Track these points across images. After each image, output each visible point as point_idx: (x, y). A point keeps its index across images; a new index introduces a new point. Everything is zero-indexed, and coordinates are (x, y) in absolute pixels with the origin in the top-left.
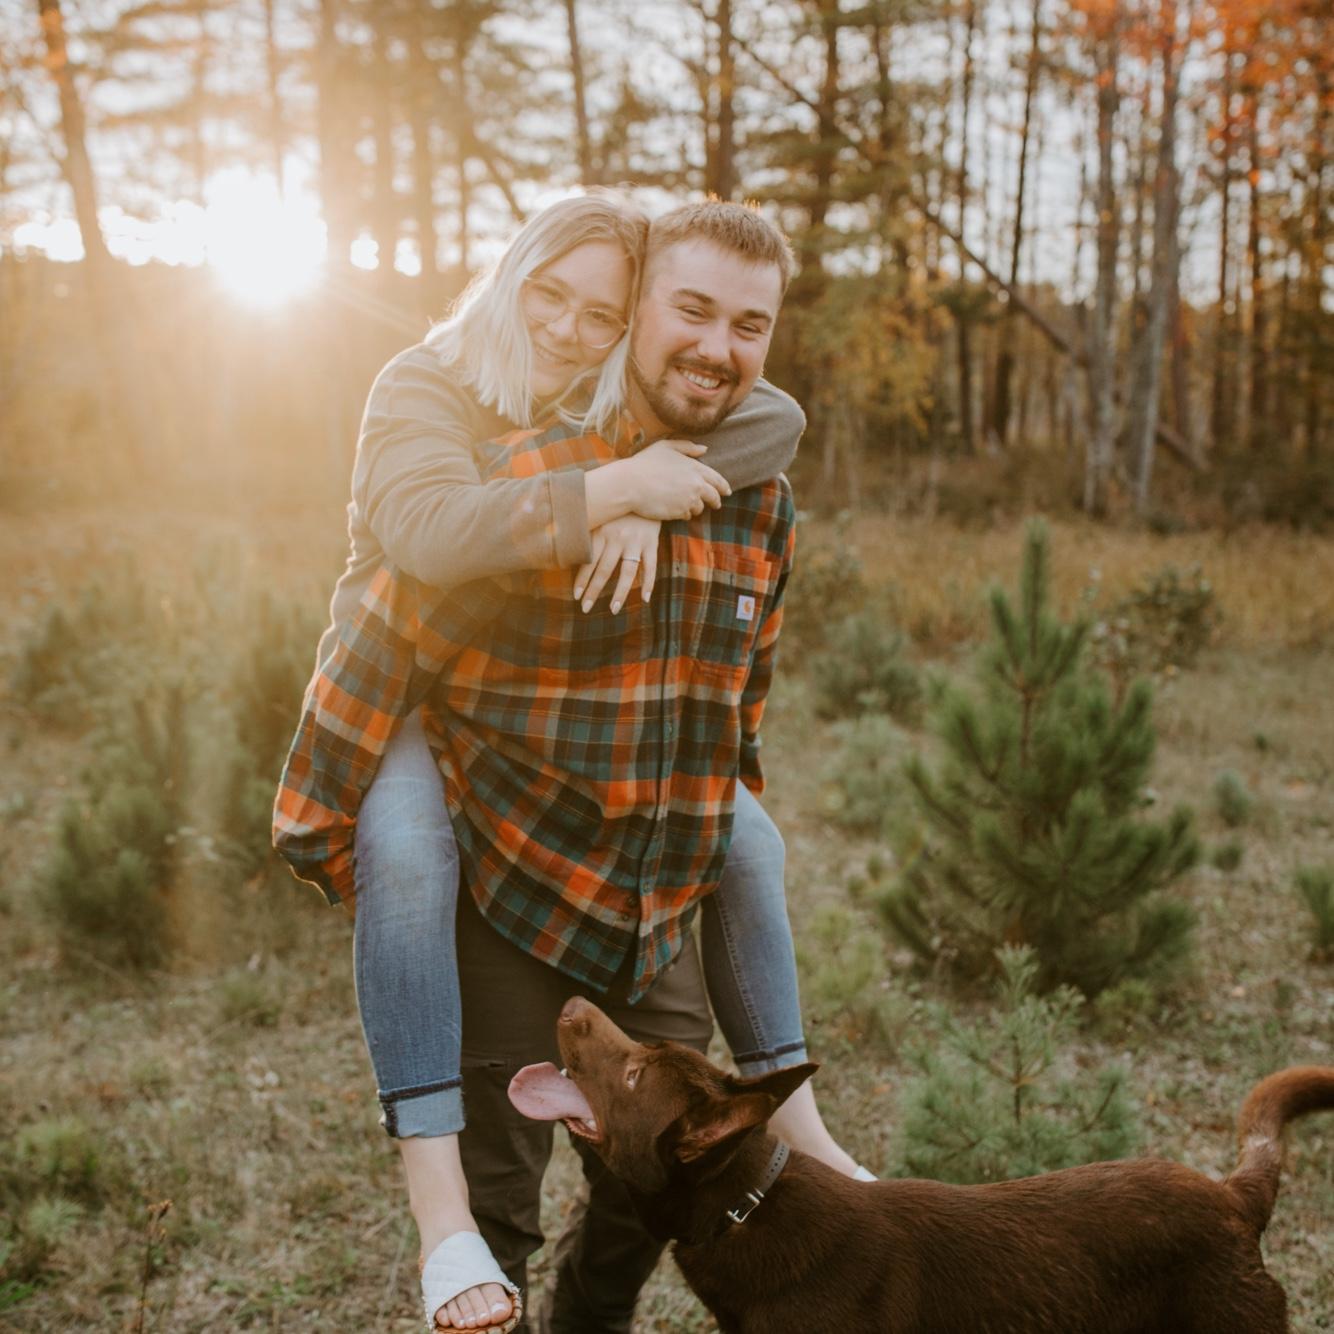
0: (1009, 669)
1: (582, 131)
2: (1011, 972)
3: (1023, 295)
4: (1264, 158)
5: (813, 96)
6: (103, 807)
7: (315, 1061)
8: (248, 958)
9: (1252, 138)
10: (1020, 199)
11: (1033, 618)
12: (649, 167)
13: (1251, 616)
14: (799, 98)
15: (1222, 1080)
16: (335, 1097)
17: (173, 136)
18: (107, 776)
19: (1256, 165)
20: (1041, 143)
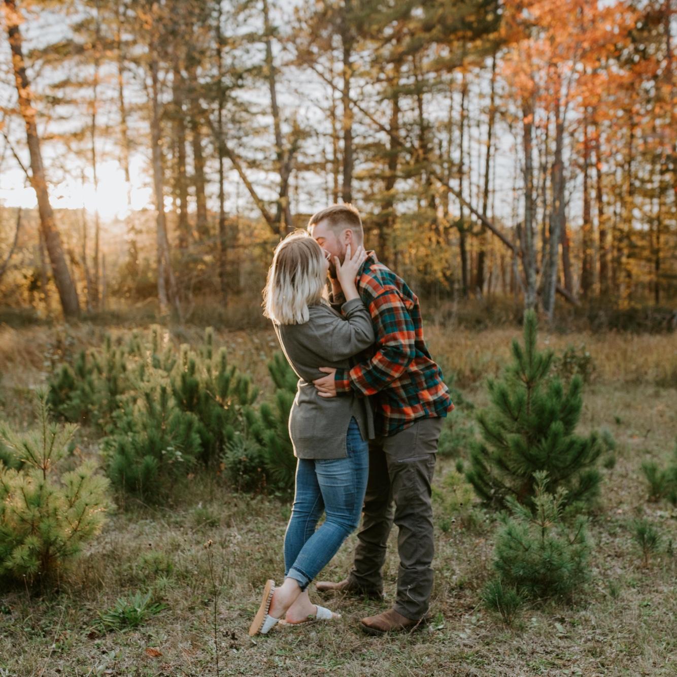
0: (521, 373)
1: (278, 144)
2: (539, 481)
3: (489, 221)
4: (603, 157)
5: (388, 127)
9: (597, 147)
10: (487, 176)
11: (530, 353)
12: (307, 161)
13: (608, 368)
14: (382, 128)
15: (617, 540)
17: (74, 145)
19: (599, 160)
20: (496, 149)
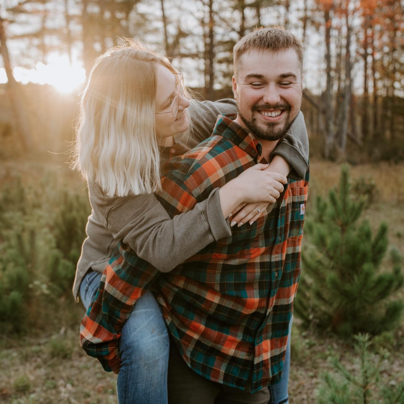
0: (337, 218)
1: (166, 40)
4: (376, 49)
5: (238, 29)
6: (7, 272)
7: (85, 373)
8: (60, 329)
9: (372, 44)
12: (186, 52)
13: (386, 192)
14: (233, 30)
16: (94, 389)
17: (36, 41)
18: (8, 261)
19: (374, 51)
